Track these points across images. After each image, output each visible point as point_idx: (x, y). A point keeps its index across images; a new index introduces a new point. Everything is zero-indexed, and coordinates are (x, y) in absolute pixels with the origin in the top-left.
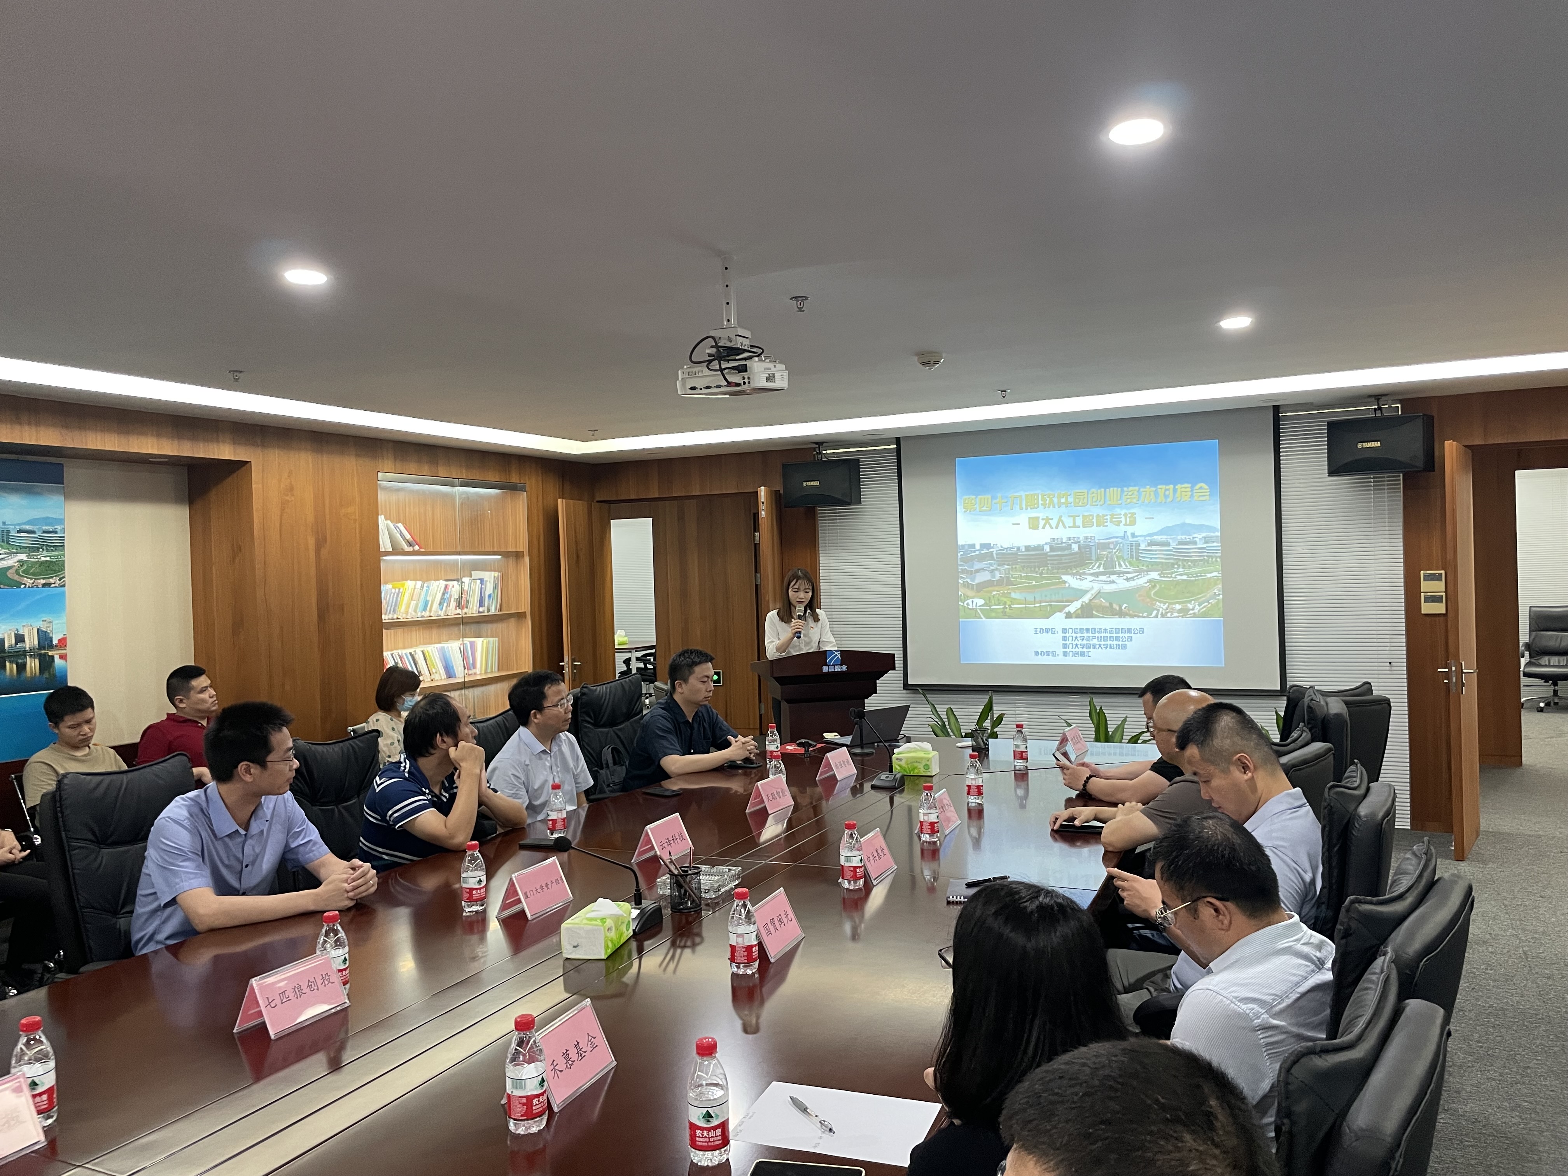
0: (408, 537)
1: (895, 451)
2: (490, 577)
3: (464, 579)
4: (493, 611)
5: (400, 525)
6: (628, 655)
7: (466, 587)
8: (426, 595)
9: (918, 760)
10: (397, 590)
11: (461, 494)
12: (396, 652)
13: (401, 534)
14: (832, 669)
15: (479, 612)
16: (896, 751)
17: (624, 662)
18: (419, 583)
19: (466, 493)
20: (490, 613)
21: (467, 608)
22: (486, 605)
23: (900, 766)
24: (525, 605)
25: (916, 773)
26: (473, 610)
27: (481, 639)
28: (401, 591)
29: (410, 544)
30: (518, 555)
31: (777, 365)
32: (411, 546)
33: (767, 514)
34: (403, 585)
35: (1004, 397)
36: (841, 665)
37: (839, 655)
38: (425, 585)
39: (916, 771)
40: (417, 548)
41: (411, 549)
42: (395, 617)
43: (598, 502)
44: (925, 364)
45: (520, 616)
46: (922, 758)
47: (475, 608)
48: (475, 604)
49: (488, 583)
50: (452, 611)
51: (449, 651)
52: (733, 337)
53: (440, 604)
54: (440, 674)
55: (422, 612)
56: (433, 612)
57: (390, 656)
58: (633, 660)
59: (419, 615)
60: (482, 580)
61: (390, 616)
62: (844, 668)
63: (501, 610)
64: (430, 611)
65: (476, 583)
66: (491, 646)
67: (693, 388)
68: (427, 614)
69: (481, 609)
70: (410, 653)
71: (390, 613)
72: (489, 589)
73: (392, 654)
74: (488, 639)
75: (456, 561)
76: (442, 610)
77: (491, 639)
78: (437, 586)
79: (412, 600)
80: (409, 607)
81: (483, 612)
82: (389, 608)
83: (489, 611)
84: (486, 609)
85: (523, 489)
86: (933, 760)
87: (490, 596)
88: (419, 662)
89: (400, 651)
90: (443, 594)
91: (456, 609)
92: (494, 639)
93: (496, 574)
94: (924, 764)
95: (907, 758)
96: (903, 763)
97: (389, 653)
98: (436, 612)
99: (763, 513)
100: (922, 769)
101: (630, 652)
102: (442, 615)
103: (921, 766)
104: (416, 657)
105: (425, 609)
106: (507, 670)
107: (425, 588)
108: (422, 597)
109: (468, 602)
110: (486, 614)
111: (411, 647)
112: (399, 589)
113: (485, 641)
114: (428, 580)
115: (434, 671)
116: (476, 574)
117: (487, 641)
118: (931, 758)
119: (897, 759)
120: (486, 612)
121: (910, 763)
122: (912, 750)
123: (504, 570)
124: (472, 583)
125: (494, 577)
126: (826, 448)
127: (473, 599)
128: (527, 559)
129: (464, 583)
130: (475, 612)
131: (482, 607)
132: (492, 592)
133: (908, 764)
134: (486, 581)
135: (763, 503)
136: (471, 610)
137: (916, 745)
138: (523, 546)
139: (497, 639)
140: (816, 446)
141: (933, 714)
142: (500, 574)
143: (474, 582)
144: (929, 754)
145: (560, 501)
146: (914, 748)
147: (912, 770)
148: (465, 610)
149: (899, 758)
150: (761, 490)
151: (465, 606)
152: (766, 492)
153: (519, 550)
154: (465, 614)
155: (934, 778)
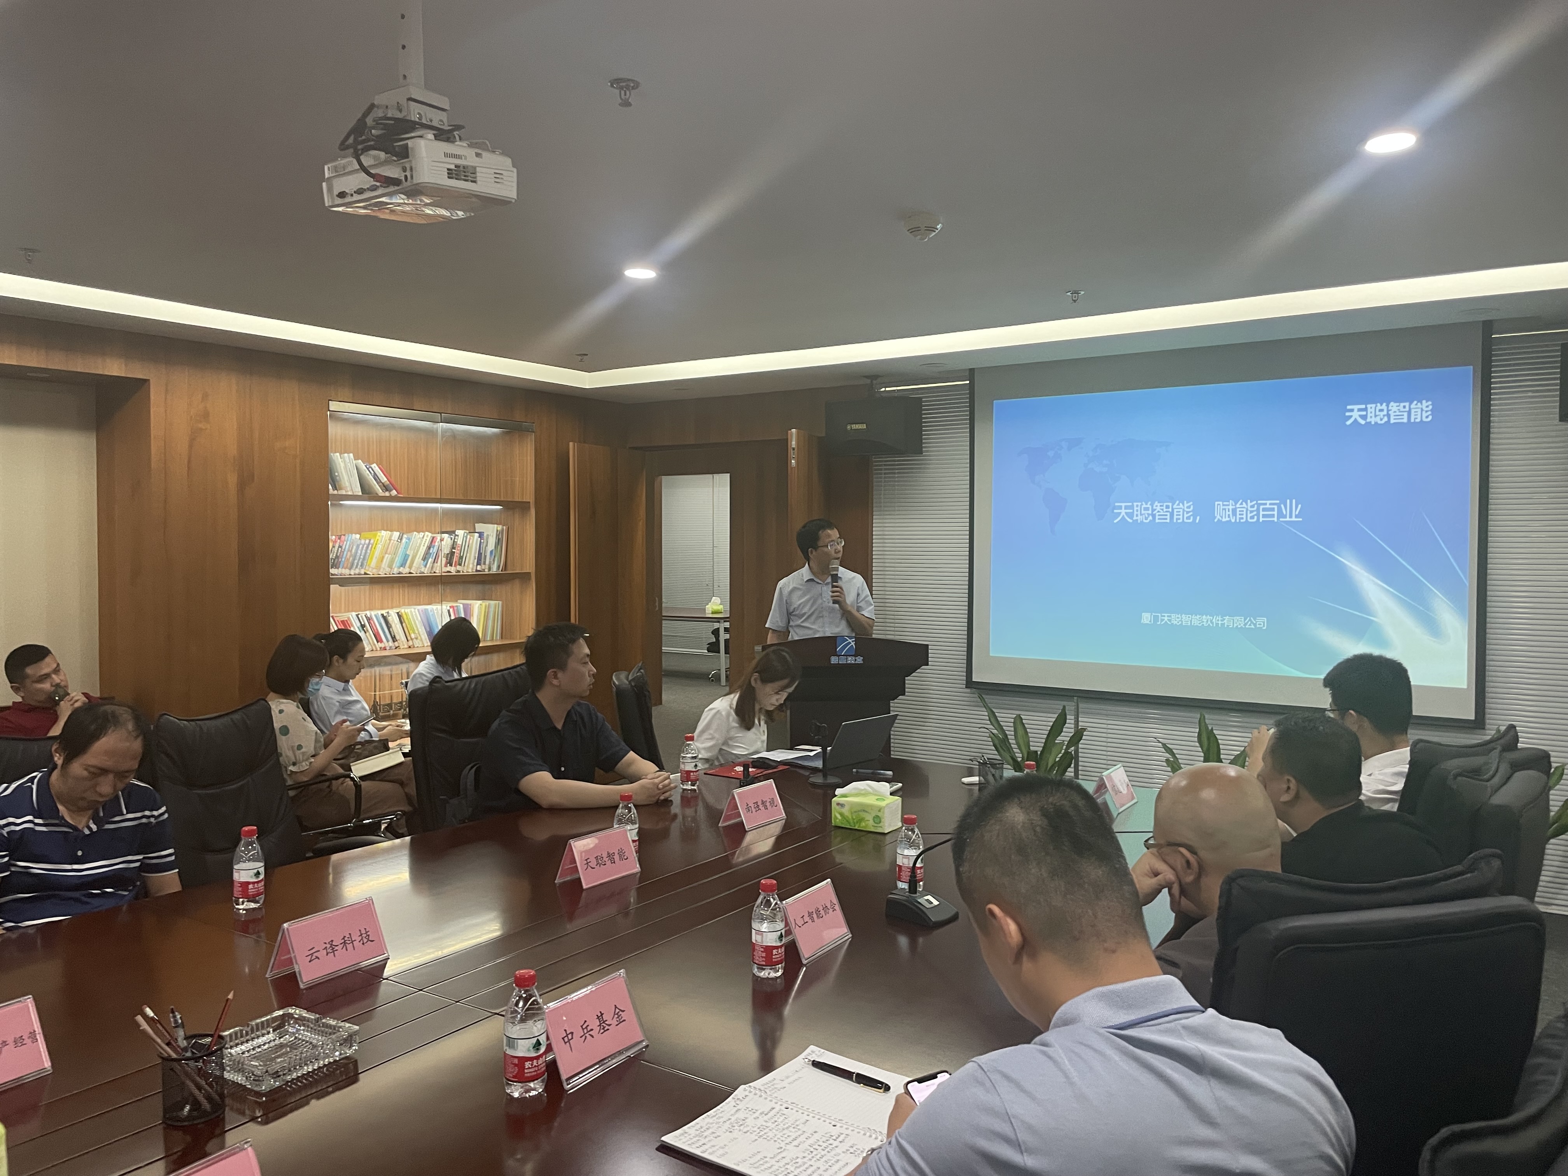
0: (384, 479)
1: (968, 387)
2: (491, 530)
3: (458, 532)
4: (494, 570)
5: (374, 466)
7: (459, 542)
8: (406, 548)
9: (864, 809)
10: (367, 541)
11: (444, 431)
12: (362, 615)
13: (376, 477)
15: (477, 571)
16: (838, 791)
17: (713, 633)
18: (396, 534)
19: (452, 430)
20: (491, 572)
21: (460, 565)
22: (487, 562)
23: (841, 814)
24: (529, 565)
25: (863, 826)
26: (469, 567)
27: (480, 602)
28: (372, 541)
29: (386, 488)
30: (523, 507)
31: (484, 154)
32: (387, 490)
33: (797, 463)
34: (375, 536)
35: (1075, 301)
38: (405, 536)
39: (863, 824)
40: (394, 493)
41: (387, 494)
42: (362, 572)
43: (630, 448)
44: (914, 230)
45: (524, 577)
46: (871, 806)
47: (471, 566)
48: (471, 562)
49: (490, 538)
50: (440, 568)
51: (433, 615)
53: (425, 559)
54: (421, 640)
55: (399, 568)
56: (413, 568)
57: (355, 617)
59: (396, 571)
60: (481, 535)
61: (357, 571)
63: (505, 567)
64: (410, 567)
65: (473, 536)
66: (492, 610)
67: (342, 195)
68: (407, 570)
69: (479, 568)
70: (382, 615)
71: (357, 567)
72: (491, 546)
73: (357, 615)
74: (487, 602)
75: (436, 510)
76: (425, 566)
77: (492, 602)
78: (421, 540)
79: (386, 553)
80: (382, 561)
81: (484, 570)
82: (356, 561)
83: (490, 569)
84: (487, 567)
85: (529, 430)
87: (491, 552)
88: (393, 626)
89: (368, 613)
90: (429, 548)
91: (446, 566)
92: (497, 602)
93: (500, 528)
94: (874, 815)
97: (354, 614)
98: (418, 567)
99: (793, 461)
100: (871, 822)
101: (719, 622)
102: (426, 571)
103: (869, 818)
104: (390, 619)
105: (403, 565)
106: (511, 639)
107: (404, 540)
108: (401, 551)
109: (461, 558)
110: (487, 572)
111: (382, 609)
112: (370, 540)
113: (484, 605)
114: (410, 531)
115: (413, 636)
116: (479, 527)
117: (487, 604)
118: (884, 807)
119: (838, 804)
120: (486, 570)
121: (855, 812)
122: (863, 792)
123: (509, 524)
124: (469, 536)
125: (497, 531)
126: (884, 385)
127: (468, 555)
128: (533, 511)
129: (458, 536)
130: (470, 571)
131: (480, 565)
132: (493, 548)
133: (852, 813)
134: (488, 535)
135: (794, 449)
136: (466, 568)
137: (868, 785)
138: (529, 496)
139: (500, 602)
140: (868, 381)
141: (992, 724)
142: (505, 527)
143: (470, 536)
144: (884, 800)
145: (571, 444)
146: (865, 789)
147: (857, 822)
148: (459, 568)
149: (841, 802)
150: (792, 433)
151: (457, 562)
152: (798, 434)
153: (524, 500)
154: (459, 571)
155: (888, 837)
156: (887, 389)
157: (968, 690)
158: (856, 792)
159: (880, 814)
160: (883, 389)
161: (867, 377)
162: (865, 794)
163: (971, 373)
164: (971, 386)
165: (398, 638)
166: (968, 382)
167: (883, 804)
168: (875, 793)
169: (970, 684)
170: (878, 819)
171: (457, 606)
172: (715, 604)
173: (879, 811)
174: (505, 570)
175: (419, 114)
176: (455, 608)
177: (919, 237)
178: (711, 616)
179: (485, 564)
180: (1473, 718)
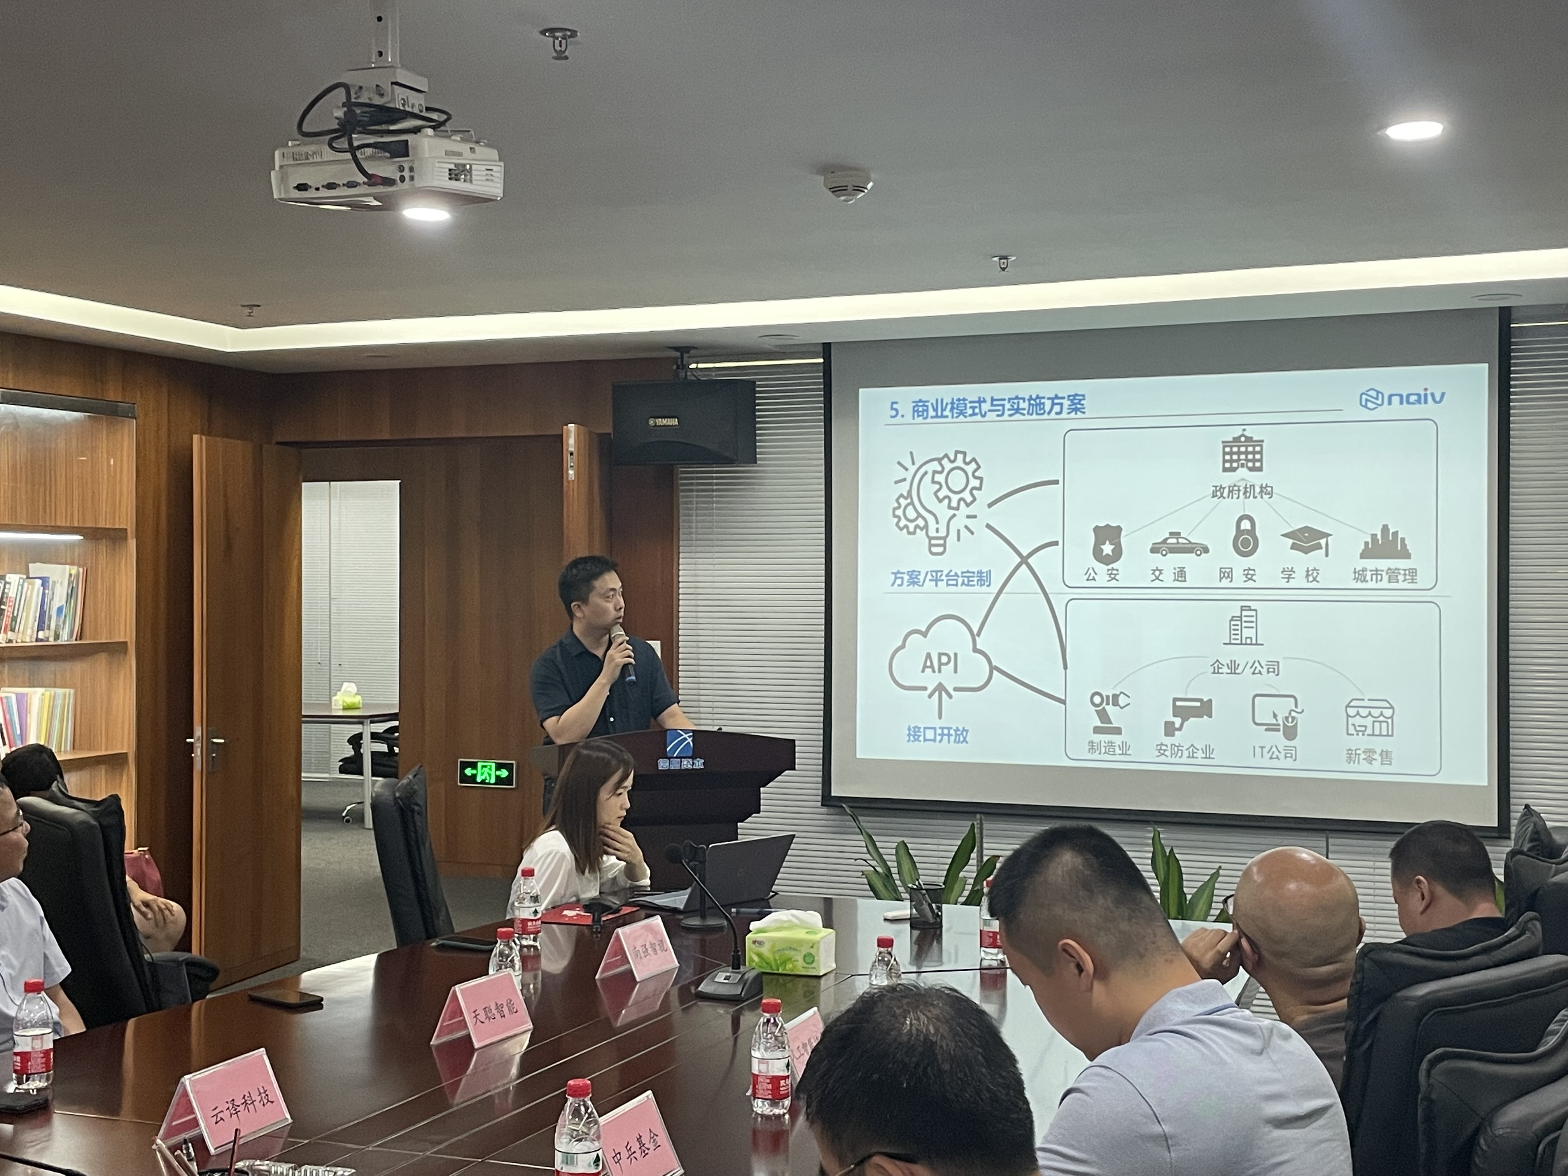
1: (821, 368)
2: (61, 575)
4: (64, 638)
6: (356, 729)
9: (793, 945)
14: (675, 765)
15: (37, 640)
16: (754, 925)
17: (350, 741)
19: (14, 416)
20: (59, 642)
21: (13, 630)
22: (53, 626)
23: (759, 955)
24: (124, 629)
25: (789, 968)
26: (26, 634)
27: (40, 690)
30: (115, 536)
31: (477, 148)
33: (577, 474)
35: (1003, 269)
36: (693, 757)
37: (690, 740)
39: (789, 966)
43: (278, 443)
44: (837, 190)
45: (116, 649)
46: (800, 942)
47: (29, 632)
48: (30, 625)
49: (58, 585)
52: (387, 87)
58: (367, 738)
60: (45, 581)
62: (699, 764)
63: (81, 636)
65: (33, 584)
66: (59, 702)
67: (302, 187)
69: (41, 635)
72: (59, 597)
74: (53, 690)
77: (60, 691)
81: (46, 639)
83: (57, 637)
84: (52, 633)
85: (128, 414)
86: (822, 945)
87: (60, 610)
92: (67, 690)
93: (73, 570)
94: (805, 953)
95: (774, 941)
96: (765, 950)
99: (571, 472)
100: (801, 963)
101: (362, 723)
103: (799, 957)
106: (89, 749)
109: (14, 619)
110: (52, 642)
113: (48, 694)
116: (36, 569)
117: (53, 693)
118: (819, 942)
119: (754, 942)
120: (52, 639)
121: (779, 950)
122: (785, 925)
123: (89, 563)
124: (26, 584)
125: (71, 575)
126: (694, 359)
127: (24, 614)
128: (132, 543)
129: (9, 583)
130: (28, 640)
131: (43, 630)
132: (64, 603)
133: (774, 953)
134: (54, 582)
135: (572, 454)
136: (20, 635)
137: (793, 915)
138: (126, 519)
139: (72, 691)
140: (678, 354)
142: (81, 570)
143: (29, 584)
144: (816, 934)
145: (196, 437)
146: (790, 921)
147: (781, 964)
148: (10, 635)
149: (758, 939)
150: (568, 431)
151: (9, 627)
152: (578, 435)
153: (117, 527)
154: (10, 641)
155: (823, 981)
156: (701, 366)
157: (824, 810)
158: (778, 925)
159: (812, 951)
160: (693, 366)
161: (677, 349)
162: (791, 926)
163: (827, 348)
164: (827, 368)
166: (821, 360)
167: (817, 937)
168: (803, 925)
169: (828, 800)
170: (810, 958)
171: (7, 698)
172: (347, 693)
173: (812, 947)
174: (81, 639)
175: (403, 99)
176: (4, 701)
177: (843, 198)
179: (49, 629)
180: (1496, 825)
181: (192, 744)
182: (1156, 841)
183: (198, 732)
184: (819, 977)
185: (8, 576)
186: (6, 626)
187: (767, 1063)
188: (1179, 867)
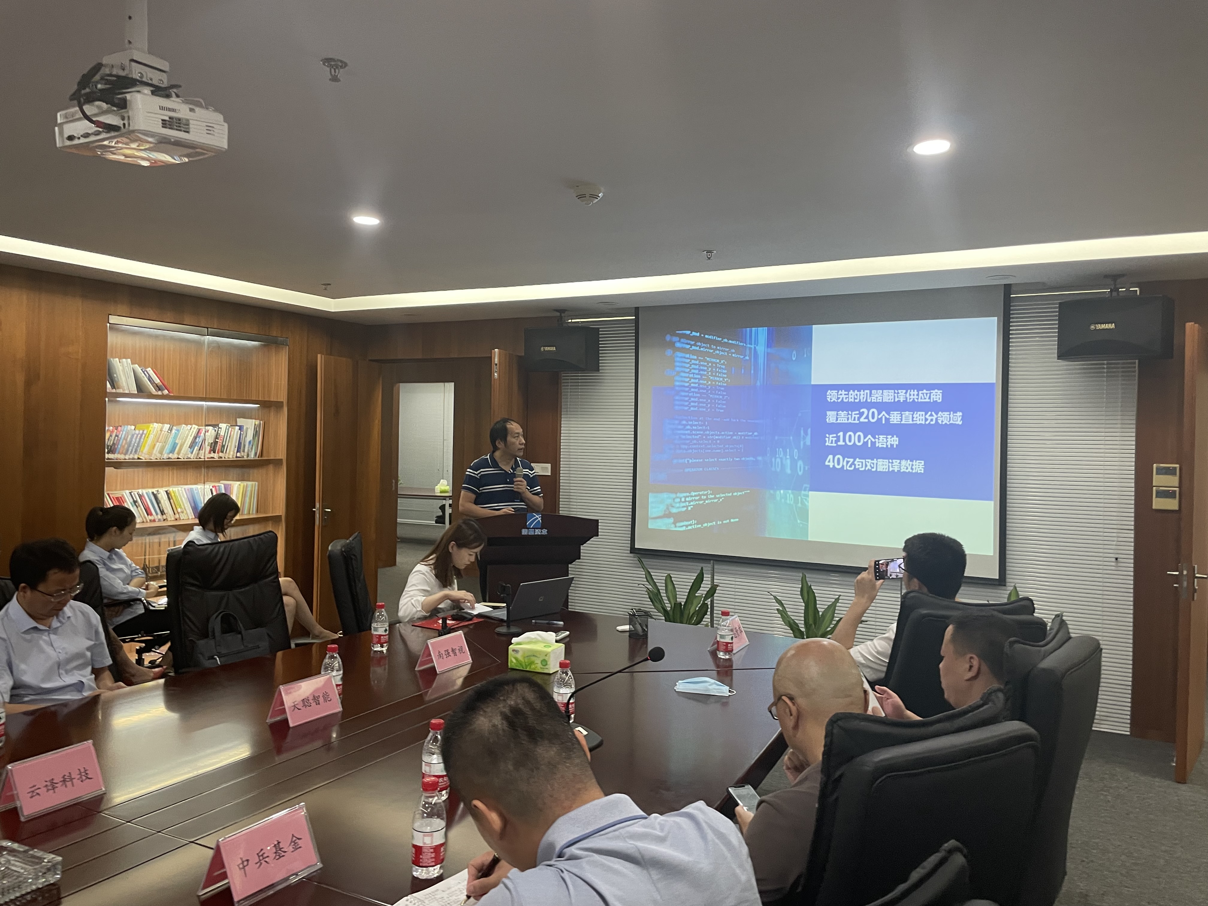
0: (157, 381)
1: (634, 321)
2: (250, 425)
3: (221, 425)
4: (252, 456)
5: (149, 370)
6: (443, 502)
7: (222, 433)
8: (175, 437)
9: (534, 654)
10: (141, 432)
11: (210, 343)
12: (135, 493)
13: (150, 379)
14: (531, 533)
15: (237, 457)
16: (514, 640)
17: (440, 508)
18: (167, 426)
19: (217, 343)
20: (249, 458)
21: (222, 452)
22: (246, 450)
23: (516, 659)
24: (281, 452)
25: (532, 668)
26: (230, 454)
27: (239, 483)
28: (145, 432)
29: (158, 388)
30: (278, 405)
31: (197, 109)
32: (160, 390)
33: (499, 375)
34: (148, 427)
38: (175, 428)
39: (533, 666)
40: (166, 392)
41: (160, 393)
42: (136, 457)
43: (369, 361)
44: (581, 197)
45: (277, 463)
46: (540, 652)
47: (232, 453)
48: (232, 449)
49: (249, 431)
50: (206, 455)
51: (198, 493)
53: (192, 446)
54: (187, 513)
55: (169, 454)
56: (181, 454)
57: (129, 495)
58: (447, 507)
59: (165, 456)
60: (241, 428)
61: (131, 456)
63: (262, 454)
64: (178, 453)
65: (235, 429)
66: (249, 489)
67: (70, 138)
68: (176, 456)
69: (238, 454)
70: (153, 493)
71: (131, 453)
72: (250, 436)
73: (130, 493)
74: (245, 483)
75: (202, 406)
76: (192, 453)
77: (250, 483)
78: (188, 431)
79: (157, 442)
80: (154, 448)
81: (243, 457)
82: (131, 448)
83: (248, 456)
84: (246, 454)
85: (283, 344)
86: (552, 655)
87: (250, 442)
88: (162, 502)
89: (140, 491)
90: (195, 438)
91: (210, 453)
92: (254, 483)
93: (257, 422)
94: (541, 659)
95: (525, 650)
96: (519, 656)
97: (128, 492)
98: (185, 454)
99: (495, 374)
100: (539, 665)
102: (192, 457)
103: (538, 661)
104: (159, 496)
105: (172, 451)
106: (265, 513)
107: (174, 431)
108: (171, 440)
109: (223, 446)
110: (245, 458)
111: (153, 488)
112: (144, 431)
113: (242, 485)
114: (179, 424)
115: (179, 510)
116: (240, 421)
117: (245, 484)
118: (550, 652)
119: (514, 650)
120: (245, 457)
121: (527, 656)
122: (533, 641)
123: (266, 419)
124: (230, 429)
125: (255, 424)
126: (570, 317)
127: (230, 444)
128: (285, 409)
129: (221, 428)
130: (231, 457)
131: (240, 452)
132: (252, 438)
133: (524, 657)
134: (247, 428)
135: (496, 365)
136: (227, 455)
137: (538, 634)
138: (283, 397)
139: (257, 483)
140: (558, 314)
141: (648, 581)
142: (262, 422)
143: (232, 428)
144: (550, 647)
145: (319, 356)
146: (535, 638)
147: (528, 665)
148: (221, 454)
149: (516, 649)
150: (495, 352)
151: (220, 450)
152: (500, 354)
153: (279, 400)
154: (221, 458)
155: (552, 677)
156: (573, 321)
157: (632, 555)
158: (529, 640)
159: (546, 658)
160: (570, 321)
161: (557, 311)
162: (536, 642)
163: (636, 311)
164: (637, 321)
165: (166, 511)
166: (634, 317)
167: (549, 650)
168: (544, 641)
169: (633, 550)
170: (545, 663)
171: (219, 486)
172: (443, 485)
173: (546, 655)
174: (261, 457)
175: (141, 73)
176: (217, 488)
177: (584, 203)
178: (439, 494)
179: (244, 451)
180: (998, 578)
181: (315, 511)
182: (803, 581)
183: (317, 505)
184: (550, 674)
185: (220, 424)
186: (218, 450)
187: (430, 766)
188: (815, 597)
